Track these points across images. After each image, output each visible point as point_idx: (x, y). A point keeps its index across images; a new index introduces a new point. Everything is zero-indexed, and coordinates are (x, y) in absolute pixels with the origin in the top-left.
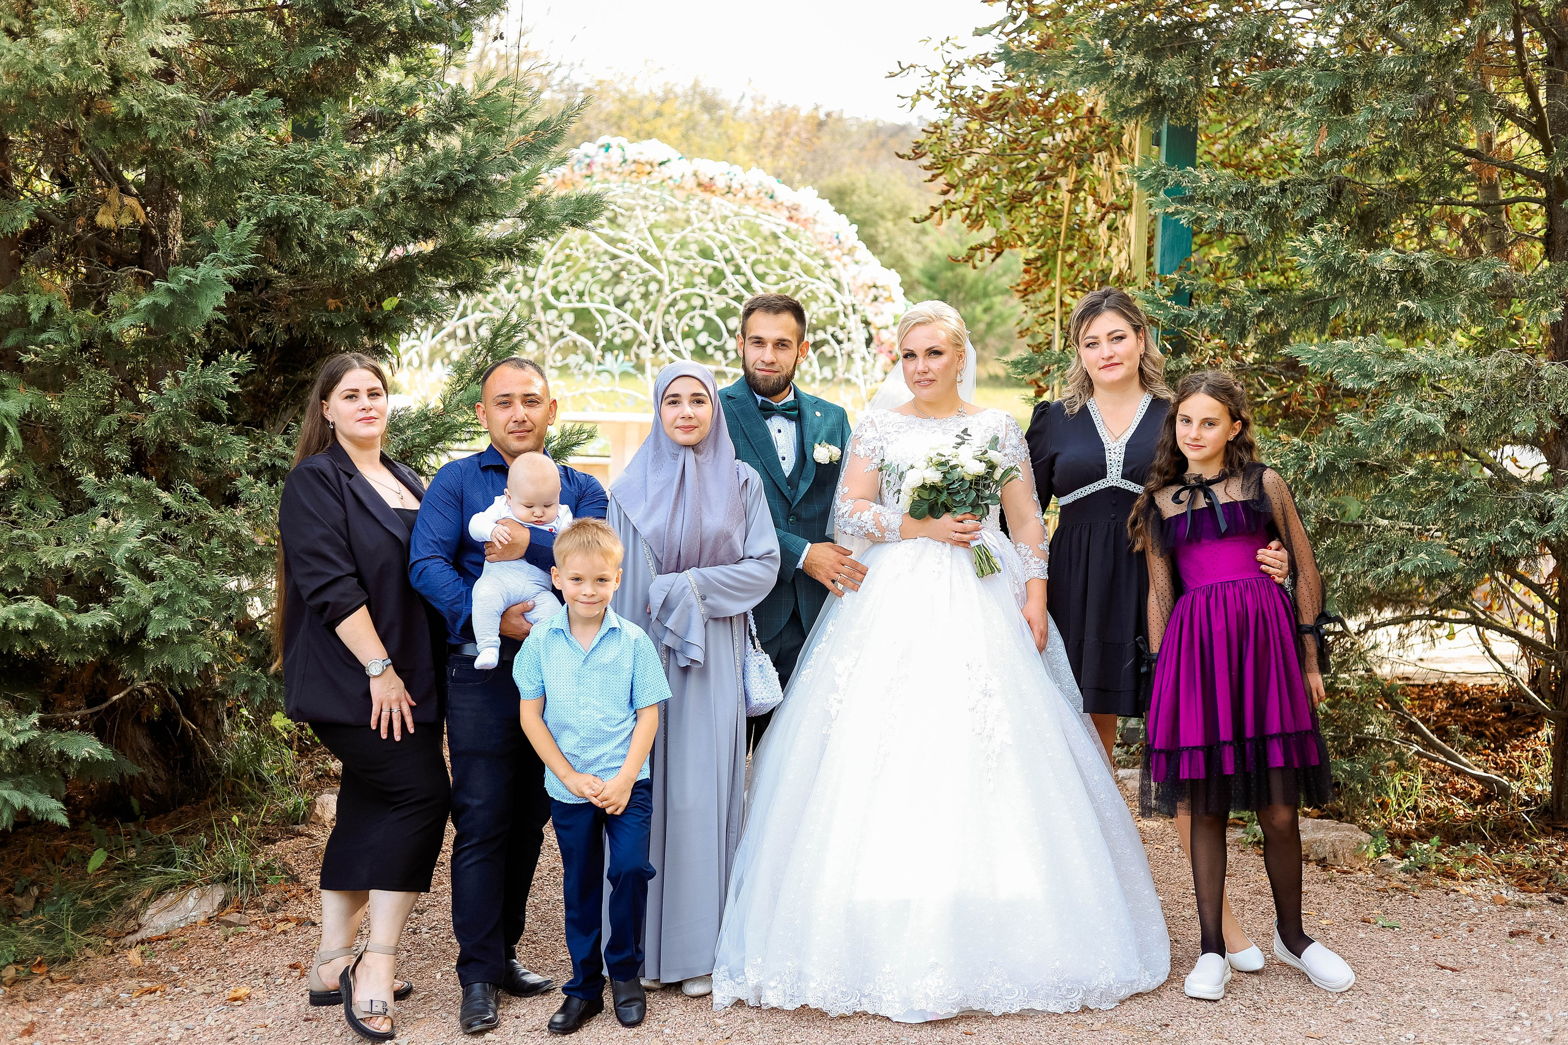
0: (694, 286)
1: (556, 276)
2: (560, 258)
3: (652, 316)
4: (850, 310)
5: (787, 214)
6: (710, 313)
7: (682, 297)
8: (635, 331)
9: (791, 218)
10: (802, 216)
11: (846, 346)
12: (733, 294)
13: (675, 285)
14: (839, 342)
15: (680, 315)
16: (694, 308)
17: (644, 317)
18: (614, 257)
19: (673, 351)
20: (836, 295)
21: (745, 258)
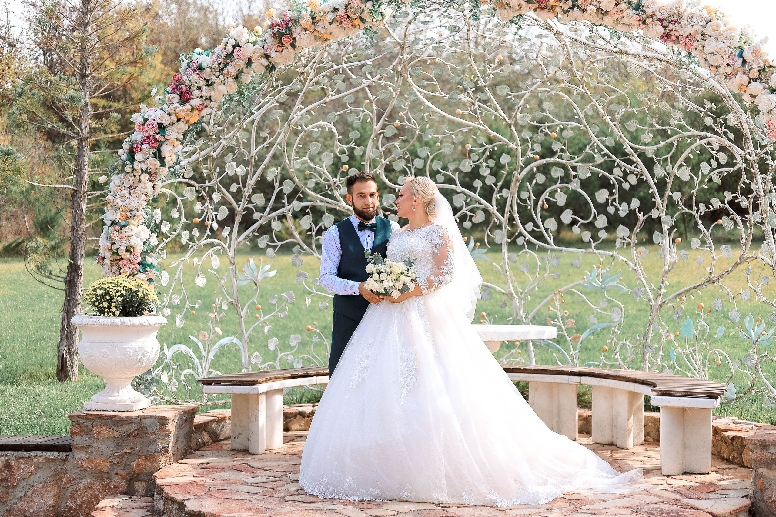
0: (553, 153)
1: (388, 152)
2: (390, 131)
3: (505, 192)
4: (755, 169)
5: (661, 30)
6: (574, 186)
7: (538, 168)
8: (485, 211)
9: (667, 37)
10: (685, 30)
11: (754, 217)
12: (599, 160)
13: (530, 154)
14: (743, 212)
15: (538, 191)
16: (555, 182)
17: (496, 196)
18: (453, 125)
19: (531, 233)
20: (734, 148)
21: (611, 113)
